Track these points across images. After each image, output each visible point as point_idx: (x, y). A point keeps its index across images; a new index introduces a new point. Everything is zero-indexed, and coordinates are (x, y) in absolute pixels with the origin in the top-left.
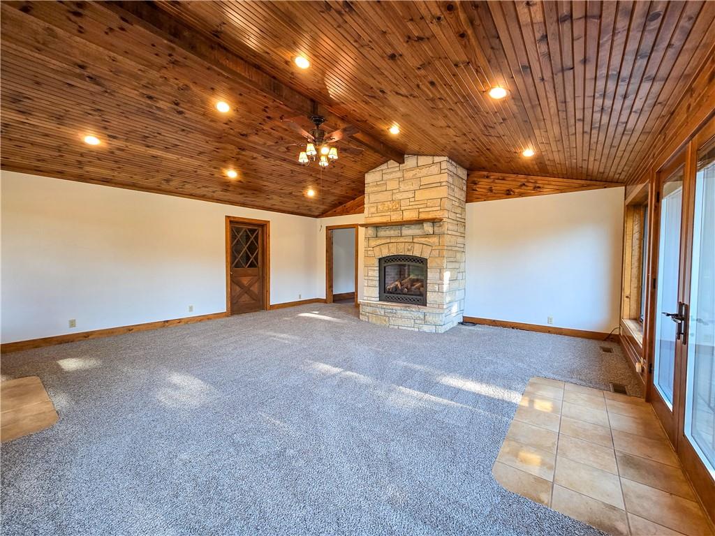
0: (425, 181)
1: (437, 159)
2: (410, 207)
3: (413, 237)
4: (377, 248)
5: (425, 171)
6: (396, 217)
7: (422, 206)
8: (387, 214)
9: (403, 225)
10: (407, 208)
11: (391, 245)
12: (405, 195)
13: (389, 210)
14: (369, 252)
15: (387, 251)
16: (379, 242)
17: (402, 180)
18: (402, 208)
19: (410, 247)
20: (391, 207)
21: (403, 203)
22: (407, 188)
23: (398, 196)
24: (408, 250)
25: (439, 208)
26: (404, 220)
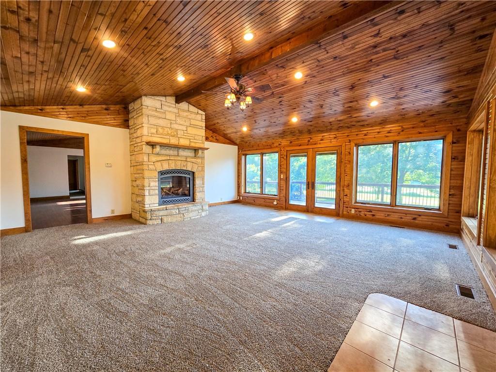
0: (193, 122)
1: (200, 112)
2: (184, 137)
3: (186, 157)
4: (159, 164)
5: (193, 116)
6: (174, 141)
7: (192, 138)
8: (166, 137)
9: (180, 148)
10: (182, 136)
11: (170, 162)
12: (180, 127)
13: (168, 134)
14: (150, 166)
15: (167, 166)
16: (160, 158)
17: (178, 115)
18: (179, 136)
19: (185, 164)
20: (170, 133)
21: (179, 132)
22: (181, 123)
23: (175, 126)
24: (184, 166)
25: (201, 142)
26: (180, 144)
